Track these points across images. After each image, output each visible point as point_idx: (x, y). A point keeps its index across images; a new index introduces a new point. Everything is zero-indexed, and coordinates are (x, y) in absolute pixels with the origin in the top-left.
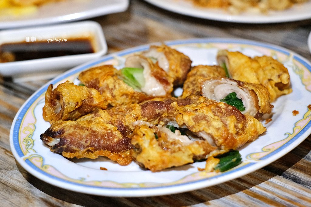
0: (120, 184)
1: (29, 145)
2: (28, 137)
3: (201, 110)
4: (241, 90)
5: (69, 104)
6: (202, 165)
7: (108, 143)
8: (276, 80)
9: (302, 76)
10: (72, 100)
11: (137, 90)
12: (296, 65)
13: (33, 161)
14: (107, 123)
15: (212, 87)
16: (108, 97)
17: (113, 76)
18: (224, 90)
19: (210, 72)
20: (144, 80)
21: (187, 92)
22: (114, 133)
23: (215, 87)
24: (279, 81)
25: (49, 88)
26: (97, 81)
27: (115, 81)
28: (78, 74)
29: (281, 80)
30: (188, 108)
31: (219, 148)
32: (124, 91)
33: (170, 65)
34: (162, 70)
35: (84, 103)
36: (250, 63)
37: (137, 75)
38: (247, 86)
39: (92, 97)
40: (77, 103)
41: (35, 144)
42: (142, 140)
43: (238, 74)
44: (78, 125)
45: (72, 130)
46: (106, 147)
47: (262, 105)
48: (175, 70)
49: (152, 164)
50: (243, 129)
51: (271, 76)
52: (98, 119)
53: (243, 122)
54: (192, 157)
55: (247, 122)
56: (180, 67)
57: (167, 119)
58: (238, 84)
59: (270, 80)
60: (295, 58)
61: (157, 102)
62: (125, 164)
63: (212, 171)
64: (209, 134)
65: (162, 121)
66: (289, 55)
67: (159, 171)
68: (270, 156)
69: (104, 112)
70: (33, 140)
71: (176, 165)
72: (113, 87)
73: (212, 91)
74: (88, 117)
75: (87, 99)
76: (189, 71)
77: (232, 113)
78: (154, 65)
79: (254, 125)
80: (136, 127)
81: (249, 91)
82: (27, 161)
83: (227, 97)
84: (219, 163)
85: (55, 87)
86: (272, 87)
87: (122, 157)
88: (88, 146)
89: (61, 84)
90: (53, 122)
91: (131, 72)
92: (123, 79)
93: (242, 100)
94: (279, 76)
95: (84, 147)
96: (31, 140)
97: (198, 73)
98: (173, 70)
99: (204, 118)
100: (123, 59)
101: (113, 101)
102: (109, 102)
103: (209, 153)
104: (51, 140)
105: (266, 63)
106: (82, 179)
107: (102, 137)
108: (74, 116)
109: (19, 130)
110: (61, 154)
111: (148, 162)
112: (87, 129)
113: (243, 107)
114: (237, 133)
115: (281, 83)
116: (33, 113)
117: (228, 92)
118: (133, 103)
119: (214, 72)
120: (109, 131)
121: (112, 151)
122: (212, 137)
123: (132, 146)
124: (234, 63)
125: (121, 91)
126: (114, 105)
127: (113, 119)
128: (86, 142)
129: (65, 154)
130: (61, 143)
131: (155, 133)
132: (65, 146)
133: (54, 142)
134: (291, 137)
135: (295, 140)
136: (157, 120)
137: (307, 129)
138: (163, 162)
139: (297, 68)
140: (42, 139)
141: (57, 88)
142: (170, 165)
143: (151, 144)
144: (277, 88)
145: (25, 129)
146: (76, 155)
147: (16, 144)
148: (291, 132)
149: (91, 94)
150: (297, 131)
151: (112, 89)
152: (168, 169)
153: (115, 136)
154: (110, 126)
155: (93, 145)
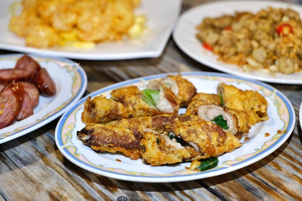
0: (127, 172)
1: (68, 138)
2: (69, 132)
3: (194, 126)
4: (226, 114)
5: (100, 111)
6: (188, 165)
7: (125, 142)
8: (257, 109)
9: (279, 107)
10: (103, 110)
11: (152, 107)
12: (276, 99)
13: (69, 149)
14: (126, 128)
15: (206, 110)
16: (130, 110)
17: (135, 94)
18: (214, 113)
19: (208, 98)
20: (159, 100)
21: (188, 112)
22: (129, 136)
23: (208, 110)
24: (259, 110)
25: (88, 99)
26: (124, 97)
27: (137, 99)
28: (110, 91)
29: (260, 109)
30: (185, 123)
31: (203, 154)
32: (142, 107)
33: (180, 91)
34: (173, 94)
35: (112, 112)
36: (239, 95)
37: (154, 96)
38: (230, 111)
39: (118, 108)
40: (107, 112)
41: (73, 138)
42: (147, 143)
43: (229, 102)
44: (105, 127)
45: (100, 130)
46: (123, 145)
47: (241, 125)
48: (183, 95)
49: (152, 160)
50: (223, 142)
51: (254, 106)
52: (120, 125)
53: (223, 137)
54: (182, 158)
55: (227, 138)
56: (187, 93)
57: (169, 130)
58: (224, 110)
59: (252, 109)
60: (277, 94)
61: (164, 117)
62: (135, 159)
63: (194, 170)
64: (196, 144)
65: (166, 131)
66: (273, 91)
67: (157, 166)
68: (240, 164)
69: (125, 120)
70: (72, 135)
71: (169, 163)
72: (135, 103)
73: (206, 113)
74: (114, 123)
75: (114, 109)
76: (193, 96)
77: (216, 130)
78: (167, 89)
79: (232, 140)
80: (145, 133)
81: (232, 115)
82: (65, 149)
83: (216, 118)
84: (201, 165)
85: (92, 99)
86: (254, 115)
87: (133, 154)
88: (110, 143)
89: (97, 97)
90: (88, 123)
91: (150, 93)
92: (143, 98)
93: (227, 121)
94: (259, 106)
95: (107, 143)
96: (70, 135)
97: (199, 99)
98: (181, 95)
99: (195, 132)
100: (147, 83)
101: (134, 113)
102: (131, 113)
103: (194, 157)
104: (84, 136)
105: (251, 96)
106: (101, 166)
107: (121, 138)
108: (103, 121)
109: (62, 127)
110: (90, 147)
111: (149, 158)
112: (111, 131)
113: (227, 126)
114: (219, 145)
115: (260, 111)
116: (74, 116)
117: (217, 115)
118: (148, 116)
119: (211, 99)
120: (126, 134)
121: (127, 149)
122: (199, 146)
123: (141, 146)
124: (228, 93)
125: (140, 106)
126: (134, 116)
127: (131, 126)
128: (108, 140)
129: (93, 147)
130: (91, 139)
131: (157, 139)
132: (93, 141)
133: (86, 138)
134: (259, 152)
135: (261, 154)
136: (163, 130)
137: (272, 147)
138: (160, 160)
139: (277, 101)
140: (77, 134)
141: (93, 100)
142: (165, 163)
143: (152, 146)
144: (257, 115)
145: (67, 126)
146: (100, 148)
147: (59, 136)
148: (260, 148)
149: (117, 106)
150: (265, 148)
151: (134, 104)
152: (163, 165)
153: (130, 138)
154: (128, 131)
155: (113, 143)
